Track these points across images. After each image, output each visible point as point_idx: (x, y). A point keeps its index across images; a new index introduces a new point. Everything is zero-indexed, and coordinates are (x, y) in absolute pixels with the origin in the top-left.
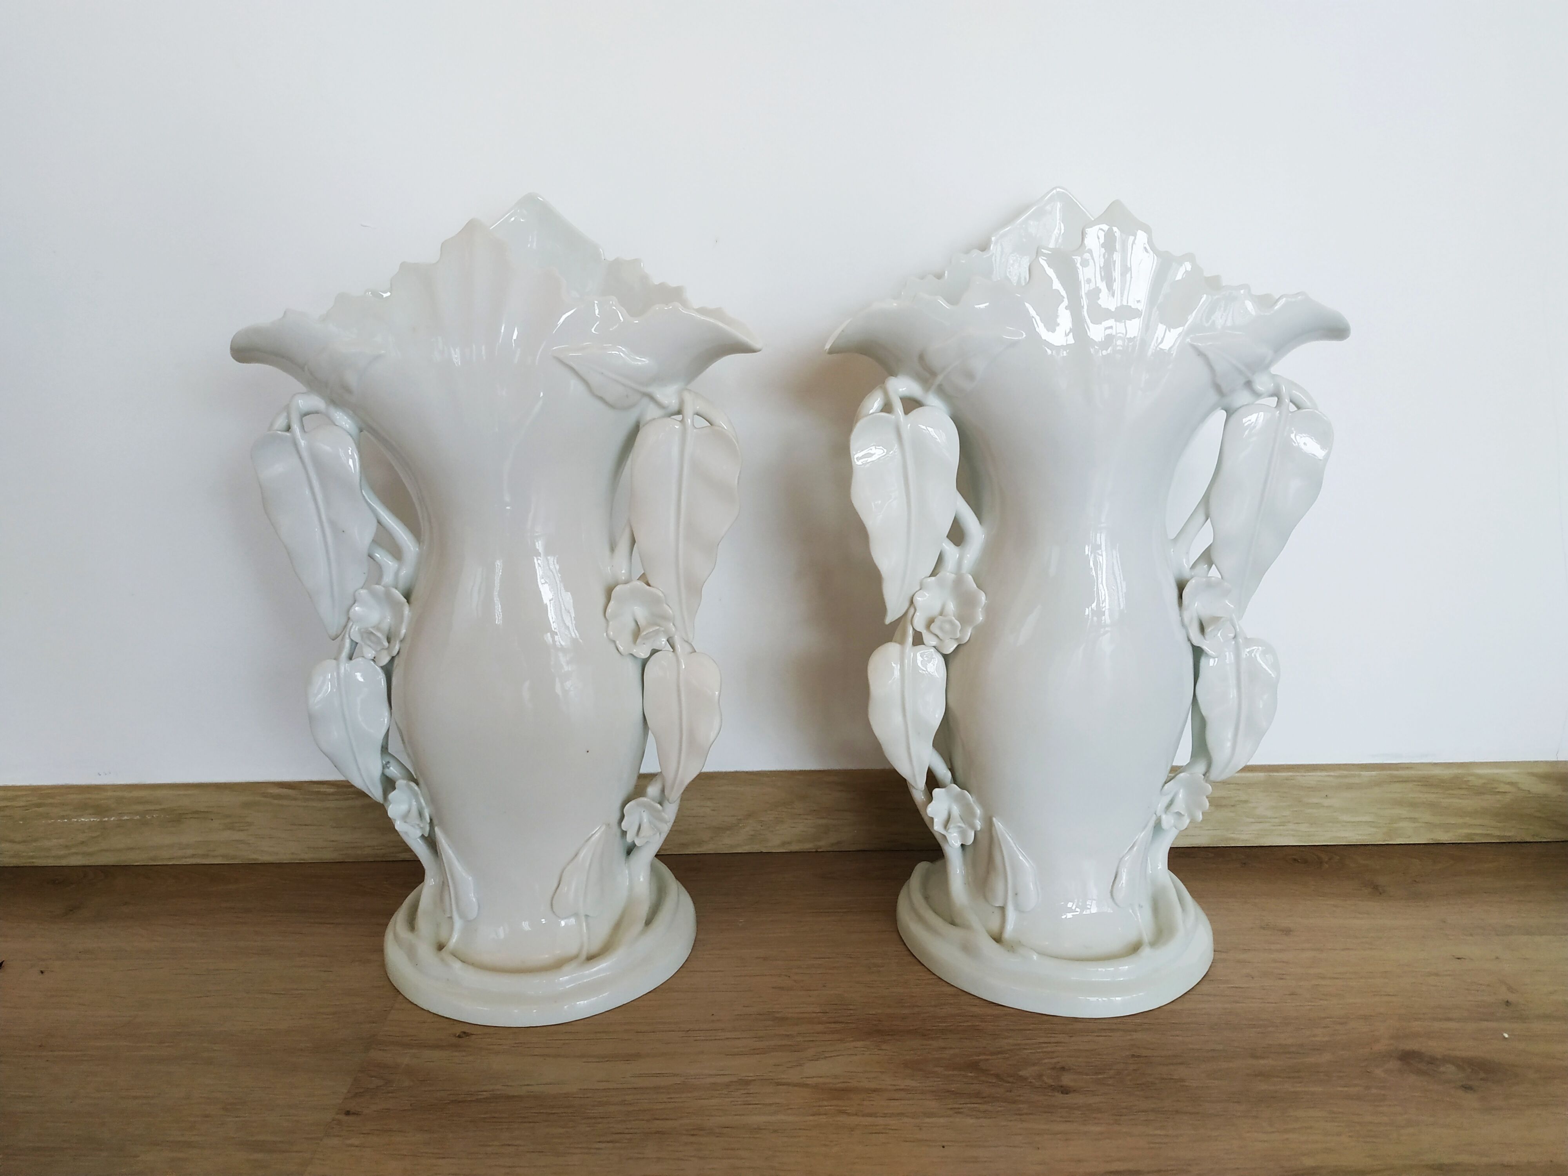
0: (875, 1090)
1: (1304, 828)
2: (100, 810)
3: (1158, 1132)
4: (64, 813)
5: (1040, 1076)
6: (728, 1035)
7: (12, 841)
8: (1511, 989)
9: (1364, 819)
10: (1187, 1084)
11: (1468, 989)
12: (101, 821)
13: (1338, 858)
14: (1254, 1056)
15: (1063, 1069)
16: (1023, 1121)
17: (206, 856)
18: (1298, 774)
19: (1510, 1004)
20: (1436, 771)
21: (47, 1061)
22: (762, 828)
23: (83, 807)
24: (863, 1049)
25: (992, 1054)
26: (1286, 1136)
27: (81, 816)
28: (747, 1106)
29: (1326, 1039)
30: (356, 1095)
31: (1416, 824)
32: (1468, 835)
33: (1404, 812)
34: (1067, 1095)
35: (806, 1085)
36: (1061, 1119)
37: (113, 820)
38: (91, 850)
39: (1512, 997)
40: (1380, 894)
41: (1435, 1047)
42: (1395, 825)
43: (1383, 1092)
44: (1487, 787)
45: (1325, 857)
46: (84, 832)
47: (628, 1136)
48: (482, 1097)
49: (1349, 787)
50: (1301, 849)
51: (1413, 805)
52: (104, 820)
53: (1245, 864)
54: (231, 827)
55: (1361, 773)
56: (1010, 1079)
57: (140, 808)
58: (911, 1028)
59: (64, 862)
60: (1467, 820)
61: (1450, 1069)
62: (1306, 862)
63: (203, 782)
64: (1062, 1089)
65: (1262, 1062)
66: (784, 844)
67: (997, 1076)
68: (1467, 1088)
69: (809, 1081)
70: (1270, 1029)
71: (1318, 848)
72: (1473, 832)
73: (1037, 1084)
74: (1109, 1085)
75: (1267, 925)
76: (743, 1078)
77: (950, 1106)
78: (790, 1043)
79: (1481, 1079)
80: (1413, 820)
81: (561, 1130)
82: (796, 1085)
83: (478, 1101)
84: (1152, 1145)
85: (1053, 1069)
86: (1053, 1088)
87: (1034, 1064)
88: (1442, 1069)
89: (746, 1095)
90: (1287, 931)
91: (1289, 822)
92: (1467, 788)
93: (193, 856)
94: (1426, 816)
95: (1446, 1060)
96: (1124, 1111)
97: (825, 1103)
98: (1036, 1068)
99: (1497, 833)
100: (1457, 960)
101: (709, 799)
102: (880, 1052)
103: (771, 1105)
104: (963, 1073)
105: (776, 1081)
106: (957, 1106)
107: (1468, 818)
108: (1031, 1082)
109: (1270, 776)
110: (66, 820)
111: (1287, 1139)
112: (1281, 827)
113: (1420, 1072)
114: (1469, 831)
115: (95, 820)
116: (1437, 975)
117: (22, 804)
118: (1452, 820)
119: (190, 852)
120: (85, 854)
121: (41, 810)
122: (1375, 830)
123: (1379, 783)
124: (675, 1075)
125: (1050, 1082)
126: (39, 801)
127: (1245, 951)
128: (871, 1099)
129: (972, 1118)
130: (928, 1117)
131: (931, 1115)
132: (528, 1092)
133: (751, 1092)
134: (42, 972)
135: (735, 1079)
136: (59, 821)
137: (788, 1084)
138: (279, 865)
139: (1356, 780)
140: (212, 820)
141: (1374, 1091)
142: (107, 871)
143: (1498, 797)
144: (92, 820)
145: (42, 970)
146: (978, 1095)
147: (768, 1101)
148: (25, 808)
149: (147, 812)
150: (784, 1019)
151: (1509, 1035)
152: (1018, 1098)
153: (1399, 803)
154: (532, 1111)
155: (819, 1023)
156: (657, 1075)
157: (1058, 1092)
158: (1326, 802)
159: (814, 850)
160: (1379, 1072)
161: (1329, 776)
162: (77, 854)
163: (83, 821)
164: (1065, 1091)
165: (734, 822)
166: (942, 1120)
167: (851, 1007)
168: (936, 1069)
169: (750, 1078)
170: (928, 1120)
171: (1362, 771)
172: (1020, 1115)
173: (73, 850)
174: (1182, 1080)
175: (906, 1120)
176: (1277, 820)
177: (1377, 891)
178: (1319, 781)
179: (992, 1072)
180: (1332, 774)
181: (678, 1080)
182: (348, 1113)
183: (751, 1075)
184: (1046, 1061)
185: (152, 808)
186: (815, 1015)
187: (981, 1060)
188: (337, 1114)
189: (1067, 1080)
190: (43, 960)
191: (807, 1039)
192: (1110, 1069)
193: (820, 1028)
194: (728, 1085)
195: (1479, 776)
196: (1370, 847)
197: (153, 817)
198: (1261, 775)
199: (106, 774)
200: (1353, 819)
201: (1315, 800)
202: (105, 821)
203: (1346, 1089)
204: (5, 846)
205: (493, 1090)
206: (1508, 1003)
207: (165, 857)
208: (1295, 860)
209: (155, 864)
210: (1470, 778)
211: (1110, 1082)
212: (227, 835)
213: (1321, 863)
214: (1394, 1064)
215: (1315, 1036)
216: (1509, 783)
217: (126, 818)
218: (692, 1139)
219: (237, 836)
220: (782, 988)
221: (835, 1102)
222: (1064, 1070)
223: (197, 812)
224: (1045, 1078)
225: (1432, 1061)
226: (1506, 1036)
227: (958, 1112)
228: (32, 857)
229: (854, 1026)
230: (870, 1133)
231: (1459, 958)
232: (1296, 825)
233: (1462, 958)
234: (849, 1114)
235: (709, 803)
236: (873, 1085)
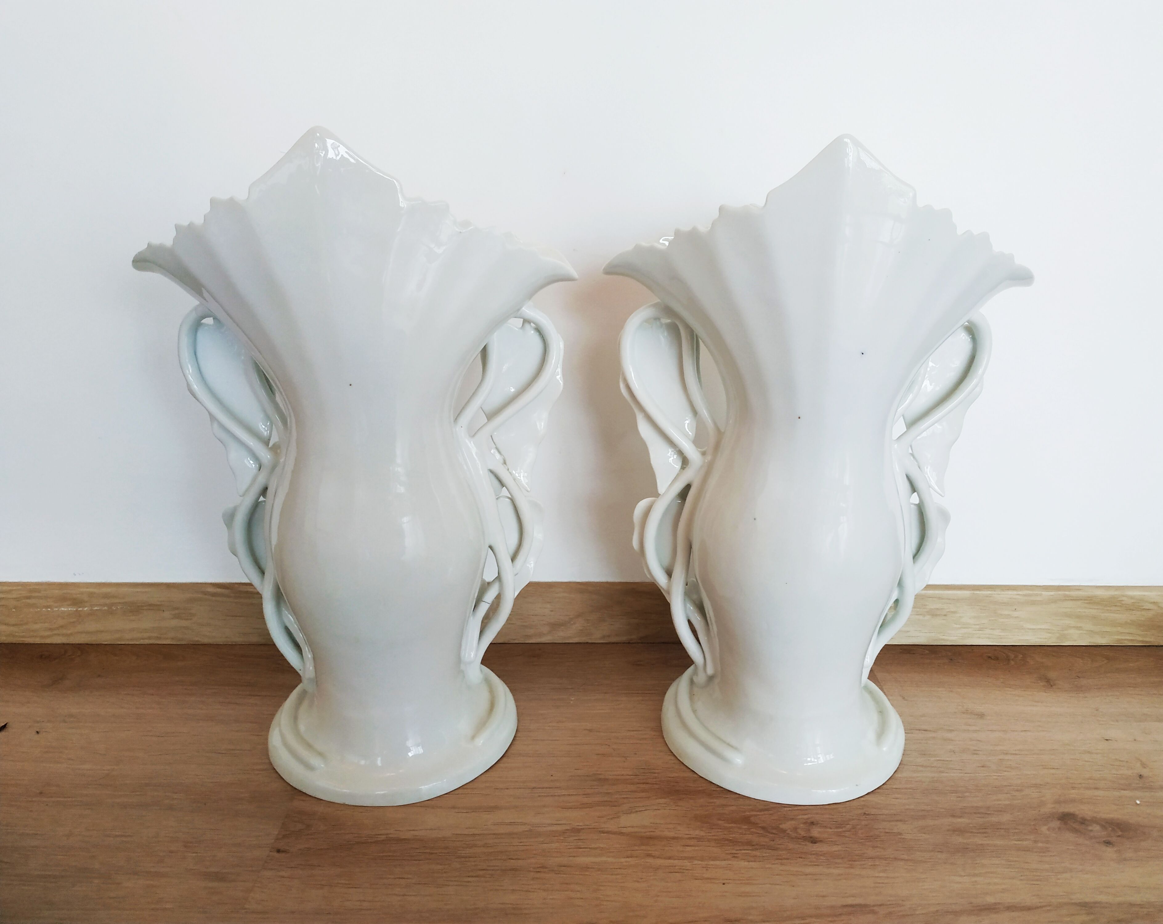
0: (674, 838)
1: (997, 632)
2: (76, 602)
3: (881, 874)
4: (48, 604)
5: (795, 829)
6: (564, 792)
7: (7, 624)
8: (1144, 765)
9: (1043, 627)
10: (903, 837)
11: (1112, 765)
12: (77, 610)
13: (1021, 656)
14: (953, 816)
15: (812, 823)
16: (782, 864)
17: (158, 638)
18: (995, 593)
19: (1143, 777)
20: (1099, 593)
21: (47, 805)
22: (588, 625)
23: (63, 599)
24: (665, 805)
25: (761, 810)
26: (974, 879)
27: (60, 607)
28: (578, 850)
29: (1007, 802)
30: (284, 836)
31: (1081, 632)
32: (1119, 640)
33: (1072, 622)
34: (815, 845)
35: (621, 834)
36: (810, 864)
37: (87, 610)
38: (69, 632)
39: (1145, 772)
40: (1051, 686)
41: (1084, 810)
42: (1065, 632)
43: (1047, 845)
44: (1136, 606)
45: (1012, 656)
46: (64, 618)
47: (490, 872)
48: (379, 839)
49: (1033, 603)
50: (994, 647)
51: (1079, 617)
52: (79, 609)
53: (951, 660)
54: (177, 617)
55: (1043, 593)
56: (774, 831)
57: (108, 601)
58: (700, 789)
59: (48, 641)
60: (1119, 629)
61: (1096, 828)
62: (997, 659)
63: (156, 582)
64: (811, 839)
65: (959, 820)
66: (604, 637)
67: (763, 828)
68: (1108, 843)
69: (624, 830)
70: (967, 794)
71: (1006, 647)
72: (1123, 638)
73: (794, 835)
74: (845, 837)
75: (967, 710)
76: (575, 827)
77: (730, 852)
78: (608, 799)
79: (1119, 836)
80: (1078, 628)
81: (440, 867)
82: (614, 833)
83: (376, 842)
84: (877, 885)
85: (805, 823)
86: (804, 838)
87: (792, 819)
88: (1090, 828)
89: (577, 841)
90: (981, 716)
91: (986, 628)
92: (1120, 606)
93: (150, 638)
94: (1089, 626)
95: (1095, 821)
96: (857, 857)
97: (636, 848)
98: (793, 822)
99: (1141, 639)
100: (1105, 741)
101: (548, 602)
102: (676, 808)
103: (596, 848)
104: (739, 826)
105: (600, 829)
106: (734, 852)
107: (1120, 628)
108: (788, 834)
109: (974, 593)
110: (49, 609)
111: (976, 882)
112: (980, 632)
113: (1075, 831)
114: (1119, 637)
115: (72, 609)
116: (1089, 752)
117: (14, 596)
118: (1108, 629)
119: (148, 635)
120: (64, 635)
121: (28, 601)
122: (1050, 635)
123: (1053, 601)
124: (525, 824)
125: (803, 833)
126: (29, 595)
127: (951, 731)
128: (671, 845)
129: (745, 862)
130: (712, 860)
131: (715, 859)
132: (414, 836)
133: (582, 838)
134: (38, 732)
135: (568, 828)
136: (44, 609)
137: (608, 832)
138: (217, 646)
139: (1039, 598)
140: (164, 611)
141: (1040, 845)
142: (82, 648)
143: (1143, 613)
144: (70, 609)
145: (38, 730)
146: (749, 843)
147: (593, 846)
148: (17, 599)
149: (113, 604)
150: (606, 780)
151: (1140, 801)
152: (779, 846)
153: (1068, 616)
154: (417, 851)
155: (633, 784)
156: (511, 824)
157: (809, 842)
158: (1015, 614)
159: (628, 642)
160: (1044, 829)
161: (1018, 595)
162: (59, 635)
163: (62, 610)
164: (814, 841)
165: (567, 620)
166: (723, 863)
167: (657, 771)
168: (720, 822)
169: (580, 827)
170: (712, 863)
171: (1043, 591)
172: (781, 859)
173: (55, 632)
174: (900, 834)
175: (696, 862)
176: (978, 626)
177: (1049, 684)
178: (1010, 598)
179: (760, 825)
180: (1020, 593)
181: (526, 828)
182: (279, 851)
183: (581, 824)
184: (800, 817)
185: (117, 601)
186: (628, 777)
187: (752, 816)
188: (271, 852)
189: (815, 832)
190: (38, 722)
191: (623, 796)
192: (847, 824)
193: (632, 787)
194: (564, 832)
195: (1132, 598)
196: (1046, 648)
197: (117, 608)
198: (967, 593)
199: (80, 574)
200: (1034, 627)
201: (1006, 613)
202: (80, 611)
203: (1019, 842)
204: (3, 628)
205: (387, 834)
206: (1141, 776)
207: (128, 638)
208: (989, 657)
209: (120, 643)
210: (1124, 598)
211: (847, 834)
212: (174, 623)
213: (1009, 660)
214: (1056, 824)
215: (1000, 800)
216: (1152, 603)
217: (96, 608)
218: (538, 875)
219: (184, 623)
220: (603, 755)
221: (643, 847)
222: (814, 825)
223: (150, 605)
224: (800, 831)
225: (1083, 821)
226: (1138, 802)
227: (735, 857)
228: (23, 637)
229: (656, 786)
230: (670, 872)
231: (1107, 740)
232: (992, 630)
233: (1110, 740)
234: (654, 857)
235: (548, 606)
236: (671, 834)
